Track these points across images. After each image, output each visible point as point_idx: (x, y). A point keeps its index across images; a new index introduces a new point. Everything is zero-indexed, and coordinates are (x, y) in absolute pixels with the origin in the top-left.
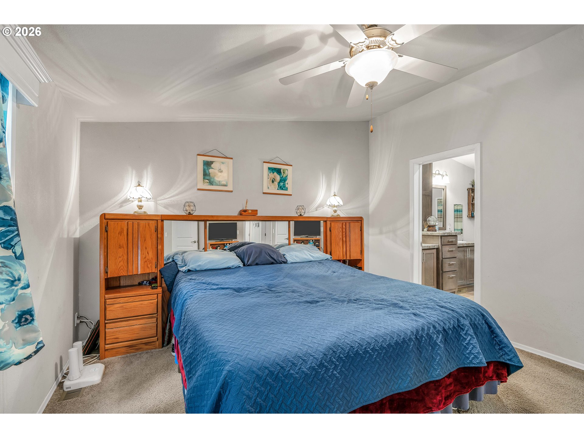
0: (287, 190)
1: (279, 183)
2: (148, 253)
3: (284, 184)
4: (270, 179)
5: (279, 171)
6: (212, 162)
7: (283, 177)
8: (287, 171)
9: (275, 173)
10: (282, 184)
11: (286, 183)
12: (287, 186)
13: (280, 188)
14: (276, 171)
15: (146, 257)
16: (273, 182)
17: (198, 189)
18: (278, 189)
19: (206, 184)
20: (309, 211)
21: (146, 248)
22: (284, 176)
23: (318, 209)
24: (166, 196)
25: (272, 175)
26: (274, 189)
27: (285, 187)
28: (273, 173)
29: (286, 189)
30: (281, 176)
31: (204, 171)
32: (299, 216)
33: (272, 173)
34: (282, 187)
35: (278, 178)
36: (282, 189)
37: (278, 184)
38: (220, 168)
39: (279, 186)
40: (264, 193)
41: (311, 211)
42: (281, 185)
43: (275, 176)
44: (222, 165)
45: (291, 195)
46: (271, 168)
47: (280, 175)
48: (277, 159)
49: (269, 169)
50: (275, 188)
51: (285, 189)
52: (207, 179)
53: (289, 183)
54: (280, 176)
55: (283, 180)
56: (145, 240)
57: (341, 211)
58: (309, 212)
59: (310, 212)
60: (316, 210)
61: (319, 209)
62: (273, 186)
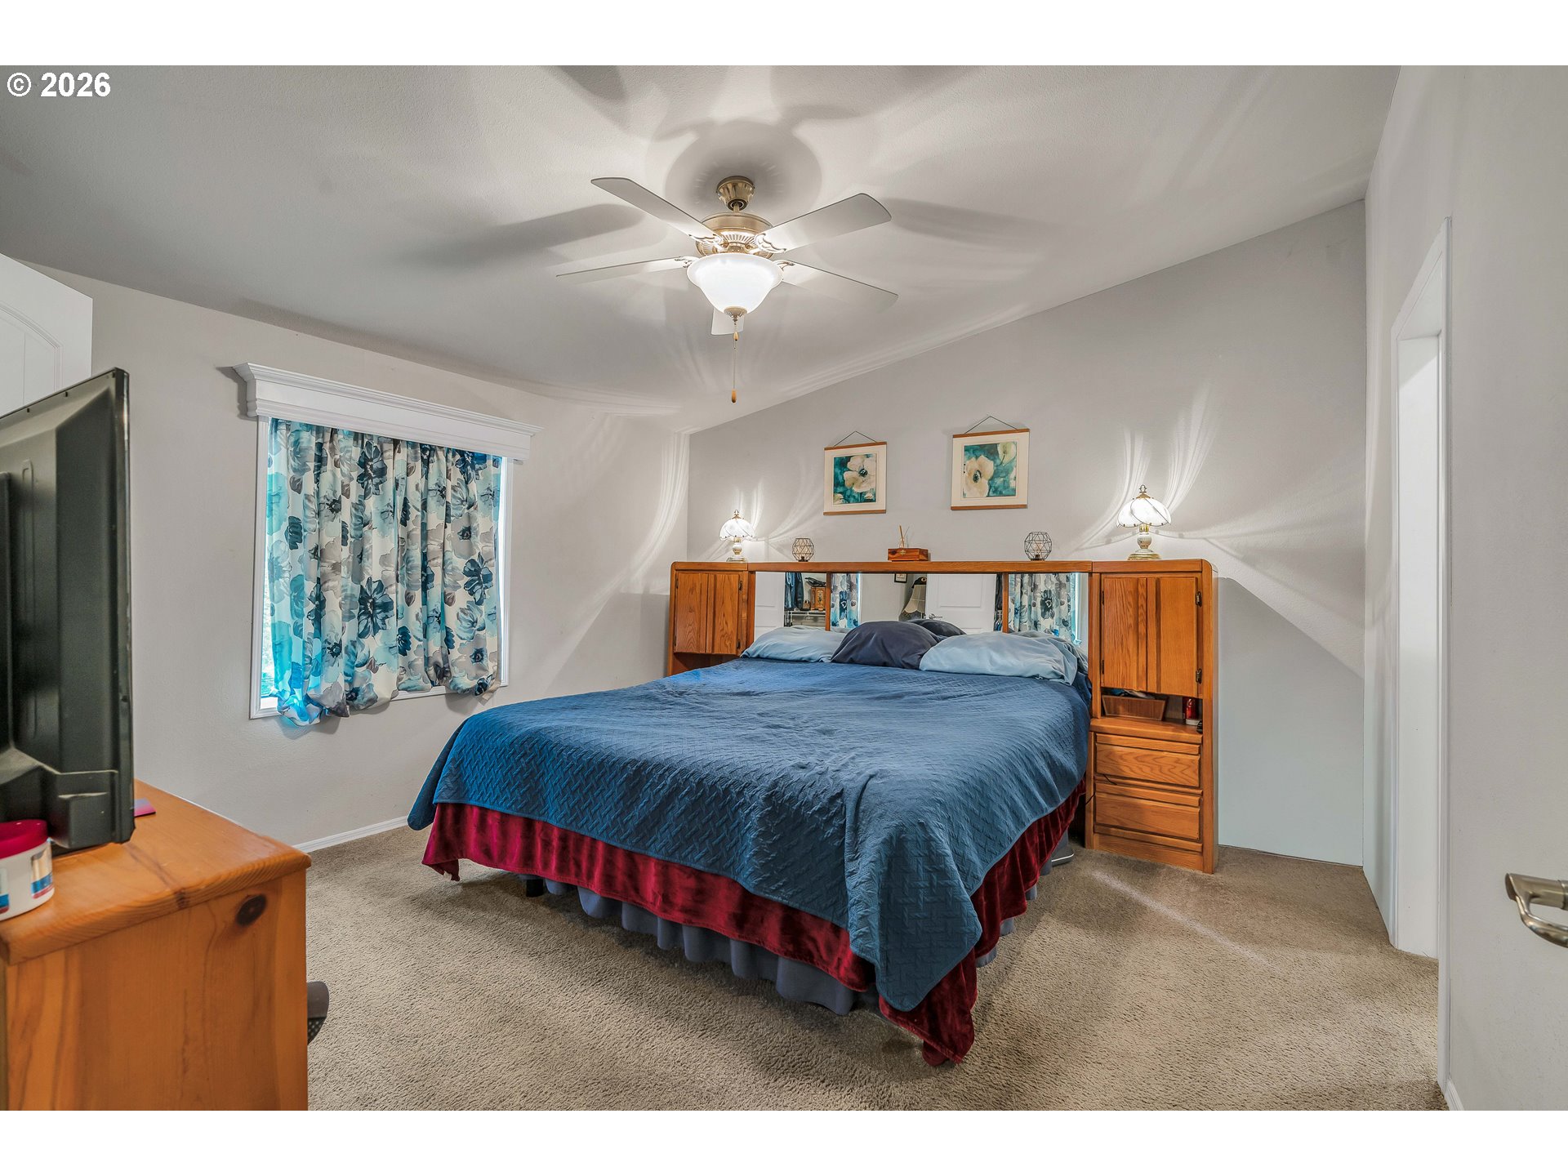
0: (1014, 495)
1: (992, 479)
2: (726, 623)
3: (1004, 481)
4: (969, 474)
5: (990, 451)
6: (848, 459)
7: (1002, 463)
8: (1013, 446)
9: (983, 458)
10: (999, 481)
11: (1012, 476)
12: (1012, 484)
13: (994, 492)
14: (984, 451)
15: (723, 630)
16: (976, 479)
17: (825, 514)
18: (988, 496)
19: (838, 502)
20: (1081, 545)
21: (724, 615)
22: (1006, 460)
23: (1113, 539)
24: (781, 530)
25: (973, 464)
26: (978, 495)
27: (1008, 487)
28: (977, 458)
29: (1012, 493)
30: (998, 462)
31: (836, 477)
32: (1034, 559)
33: (974, 459)
34: (999, 489)
35: (989, 467)
36: (1001, 494)
37: (989, 484)
38: (862, 468)
39: (990, 487)
40: (954, 509)
41: (1084, 546)
42: (996, 485)
43: (980, 465)
44: (866, 460)
45: (1024, 506)
46: (972, 447)
47: (994, 460)
48: (990, 422)
49: (967, 449)
50: (980, 493)
51: (1008, 493)
52: (840, 493)
53: (1020, 478)
54: (995, 463)
55: (1002, 471)
56: (723, 603)
57: (1212, 540)
58: (1083, 549)
59: (1087, 548)
60: (1108, 542)
61: (1118, 538)
62: (975, 489)
